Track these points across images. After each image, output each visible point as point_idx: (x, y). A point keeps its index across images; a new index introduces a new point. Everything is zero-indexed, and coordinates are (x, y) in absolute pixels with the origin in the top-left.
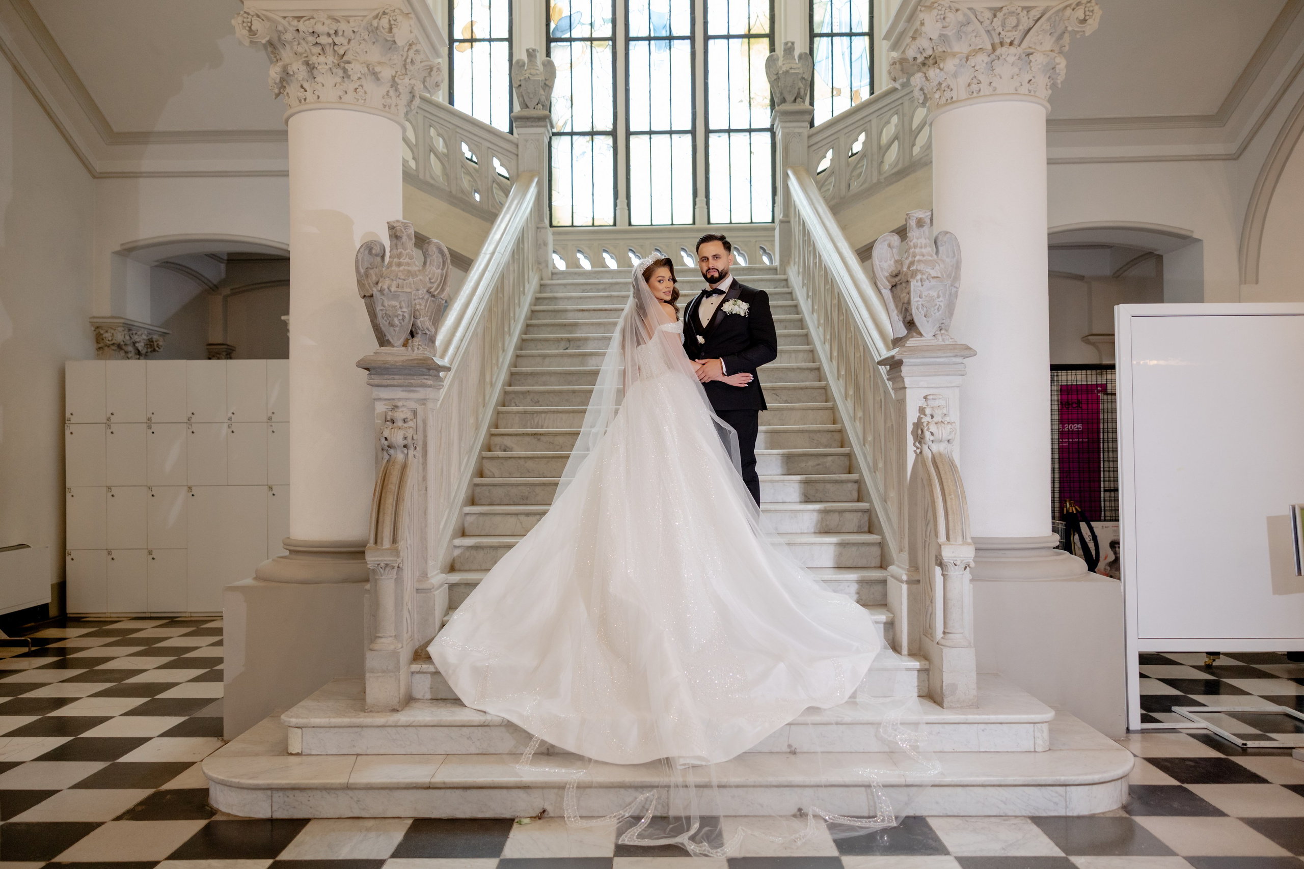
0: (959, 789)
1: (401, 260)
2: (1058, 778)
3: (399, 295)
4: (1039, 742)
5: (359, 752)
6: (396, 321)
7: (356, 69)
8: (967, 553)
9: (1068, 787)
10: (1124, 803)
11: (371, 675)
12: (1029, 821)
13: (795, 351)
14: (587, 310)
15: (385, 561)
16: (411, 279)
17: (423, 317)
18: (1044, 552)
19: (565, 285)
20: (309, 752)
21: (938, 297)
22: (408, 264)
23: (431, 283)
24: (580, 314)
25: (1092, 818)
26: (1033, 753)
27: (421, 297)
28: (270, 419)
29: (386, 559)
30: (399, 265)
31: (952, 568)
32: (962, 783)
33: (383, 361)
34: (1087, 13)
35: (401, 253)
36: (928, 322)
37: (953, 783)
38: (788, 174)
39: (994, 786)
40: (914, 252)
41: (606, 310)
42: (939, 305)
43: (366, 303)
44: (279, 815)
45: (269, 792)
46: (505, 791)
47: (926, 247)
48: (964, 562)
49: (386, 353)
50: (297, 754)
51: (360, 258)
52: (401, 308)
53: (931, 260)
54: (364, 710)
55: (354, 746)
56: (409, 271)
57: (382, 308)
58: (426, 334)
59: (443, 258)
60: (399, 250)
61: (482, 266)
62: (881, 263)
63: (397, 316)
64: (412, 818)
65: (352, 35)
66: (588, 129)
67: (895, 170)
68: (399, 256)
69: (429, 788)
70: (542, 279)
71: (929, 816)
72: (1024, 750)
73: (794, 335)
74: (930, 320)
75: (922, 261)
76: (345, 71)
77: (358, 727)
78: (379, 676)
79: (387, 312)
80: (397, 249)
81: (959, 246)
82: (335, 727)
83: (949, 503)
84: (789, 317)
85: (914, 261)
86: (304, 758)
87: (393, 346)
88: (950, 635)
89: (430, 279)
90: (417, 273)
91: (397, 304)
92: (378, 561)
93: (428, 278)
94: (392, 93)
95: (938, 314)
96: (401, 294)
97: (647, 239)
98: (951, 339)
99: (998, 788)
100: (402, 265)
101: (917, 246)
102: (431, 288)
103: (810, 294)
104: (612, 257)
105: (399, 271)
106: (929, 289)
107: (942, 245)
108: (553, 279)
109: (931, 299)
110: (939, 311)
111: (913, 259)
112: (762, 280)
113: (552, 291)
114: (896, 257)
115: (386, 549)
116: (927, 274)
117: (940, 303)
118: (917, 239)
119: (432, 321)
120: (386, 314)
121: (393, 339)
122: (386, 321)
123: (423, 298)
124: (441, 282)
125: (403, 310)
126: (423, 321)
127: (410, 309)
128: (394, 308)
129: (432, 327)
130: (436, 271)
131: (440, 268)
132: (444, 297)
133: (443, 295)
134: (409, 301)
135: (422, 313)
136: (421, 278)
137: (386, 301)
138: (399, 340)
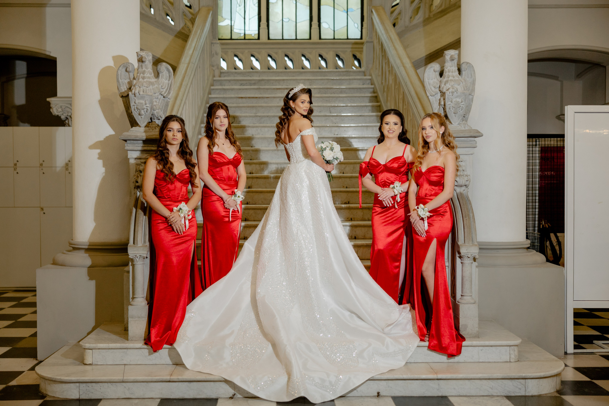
0: (467, 381)
1: (145, 75)
2: (521, 374)
3: (145, 97)
4: (513, 356)
5: (125, 362)
6: (142, 112)
8: (474, 251)
9: (526, 380)
10: (558, 389)
11: (132, 319)
12: (505, 398)
13: (375, 126)
14: (244, 98)
15: (140, 254)
16: (151, 87)
17: (158, 110)
18: (521, 251)
19: (229, 81)
20: (96, 363)
21: (462, 102)
23: (162, 89)
24: (240, 100)
25: (539, 396)
26: (509, 363)
27: (156, 97)
28: (41, 165)
29: (140, 252)
31: (466, 259)
32: (468, 378)
33: (135, 136)
35: (144, 71)
36: (455, 116)
37: (463, 378)
38: (372, 11)
39: (486, 379)
40: (448, 75)
41: (256, 98)
42: (462, 106)
43: (123, 101)
44: (83, 397)
45: (78, 384)
46: (212, 383)
47: (455, 72)
48: (473, 255)
49: (136, 131)
50: (90, 364)
51: (119, 73)
52: (146, 104)
53: (458, 80)
54: (128, 340)
55: (123, 360)
57: (134, 104)
58: (159, 119)
60: (144, 69)
61: (183, 72)
62: (429, 80)
63: (143, 109)
64: (160, 398)
67: (440, 9)
68: (144, 73)
69: (170, 381)
70: (214, 76)
71: (450, 396)
72: (504, 361)
73: (376, 116)
74: (457, 115)
75: (452, 80)
77: (125, 349)
78: (136, 320)
79: (138, 107)
80: (142, 68)
81: (474, 71)
82: (112, 349)
83: (465, 222)
85: (448, 80)
86: (94, 366)
87: (140, 127)
88: (464, 297)
89: (161, 86)
90: (155, 83)
91: (144, 102)
92: (135, 253)
93: (160, 86)
95: (461, 111)
96: (146, 96)
97: (280, 48)
98: (469, 126)
99: (488, 380)
100: (146, 78)
101: (450, 71)
102: (162, 92)
103: (386, 90)
104: (257, 60)
105: (144, 82)
106: (457, 97)
107: (465, 71)
108: (220, 77)
109: (458, 103)
110: (462, 110)
111: (448, 79)
112: (355, 79)
113: (221, 85)
114: (437, 77)
115: (140, 247)
116: (455, 88)
117: (463, 106)
118: (450, 67)
119: (163, 111)
120: (137, 108)
121: (140, 122)
122: (136, 112)
123: (158, 98)
124: (168, 88)
125: (147, 105)
126: (158, 112)
127: (151, 105)
128: (141, 104)
129: (163, 115)
130: (165, 81)
131: (168, 79)
132: (170, 97)
133: (169, 96)
134: (150, 100)
135: (157, 107)
136: (157, 86)
137: (137, 100)
138: (144, 123)
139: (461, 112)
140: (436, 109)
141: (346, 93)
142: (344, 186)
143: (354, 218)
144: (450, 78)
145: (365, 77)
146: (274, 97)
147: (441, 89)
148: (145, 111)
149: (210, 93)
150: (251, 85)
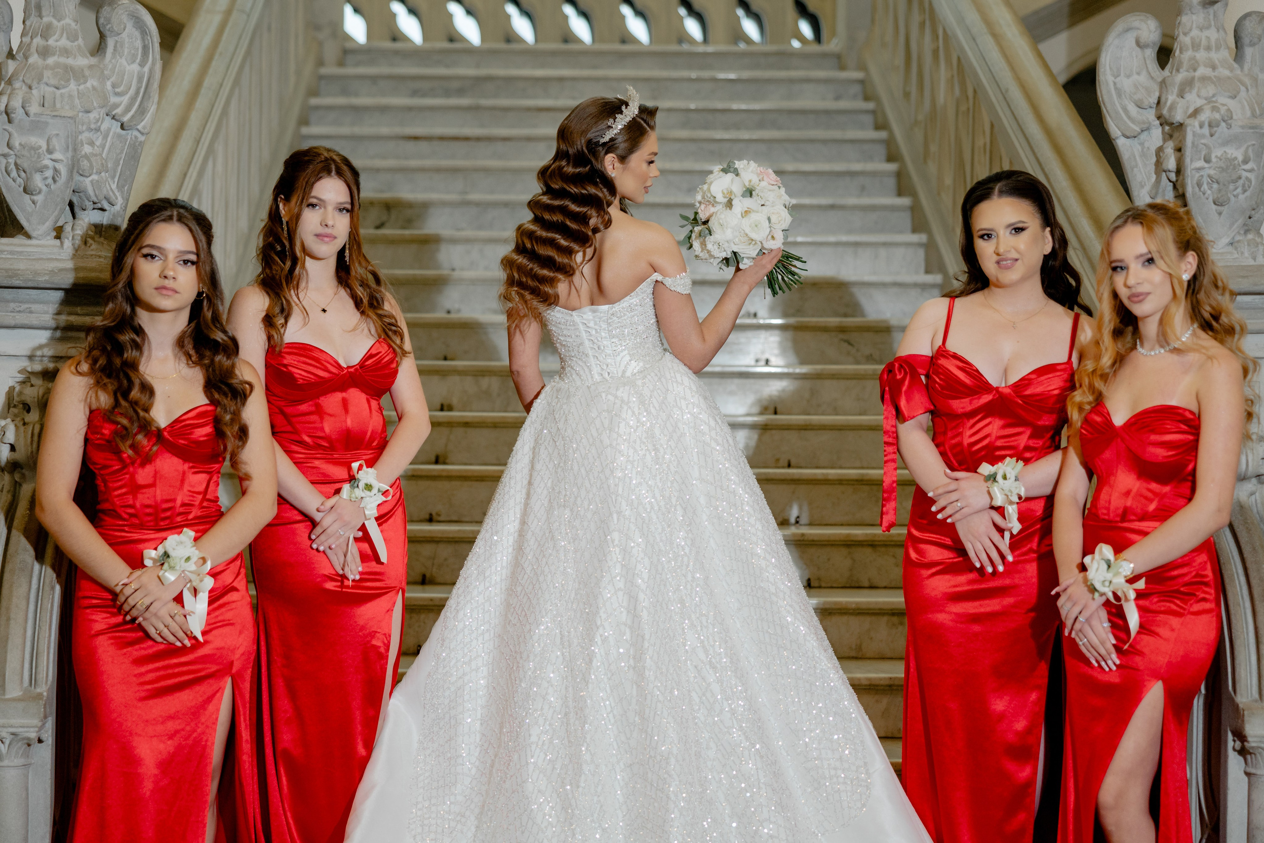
1: (51, 42)
3: (47, 123)
6: (38, 181)
13: (885, 244)
15: (11, 726)
16: (73, 86)
17: (98, 173)
19: (374, 79)
21: (1246, 161)
22: (66, 52)
23: (117, 94)
24: (411, 146)
27: (93, 126)
29: (13, 721)
30: (44, 52)
33: (7, 270)
35: (49, 26)
36: (1220, 214)
40: (1193, 58)
41: (467, 139)
42: (1247, 178)
47: (1218, 48)
49: (12, 253)
52: (50, 151)
53: (1229, 78)
56: (68, 69)
57: (7, 150)
58: (102, 209)
59: (143, 40)
60: (46, 19)
61: (207, 41)
62: (1120, 79)
63: (41, 170)
68: (46, 32)
70: (320, 63)
73: (885, 208)
74: (1225, 209)
75: (1210, 79)
79: (19, 162)
80: (41, 17)
84: (870, 166)
85: (1193, 78)
87: (29, 237)
89: (114, 86)
90: (87, 72)
91: (43, 143)
93: (108, 84)
95: (1241, 197)
96: (50, 121)
100: (54, 55)
101: (1199, 45)
102: (116, 106)
104: (469, 12)
105: (47, 67)
106: (1226, 143)
107: (1252, 44)
108: (341, 64)
109: (1230, 164)
110: (1245, 191)
111: (1192, 74)
112: (808, 80)
113: (345, 92)
114: (1150, 67)
115: (14, 700)
116: (1223, 110)
117: (1249, 175)
118: (1201, 29)
119: (116, 180)
120: (16, 164)
121: (28, 221)
122: (14, 180)
123: (98, 130)
124: (137, 93)
125: (54, 156)
126: (98, 181)
127: (70, 154)
128: (33, 152)
129: (118, 194)
130: (128, 68)
131: (138, 61)
132: (144, 128)
133: (143, 124)
134: (68, 137)
135: (94, 164)
136: (95, 84)
137: (15, 134)
138: (44, 224)
139: (1242, 200)
140: (1142, 187)
141: (779, 128)
142: (778, 460)
143: (819, 579)
144: (1202, 71)
145: (844, 75)
146: (529, 139)
147: (1165, 112)
148: (46, 178)
149: (304, 121)
150: (448, 93)
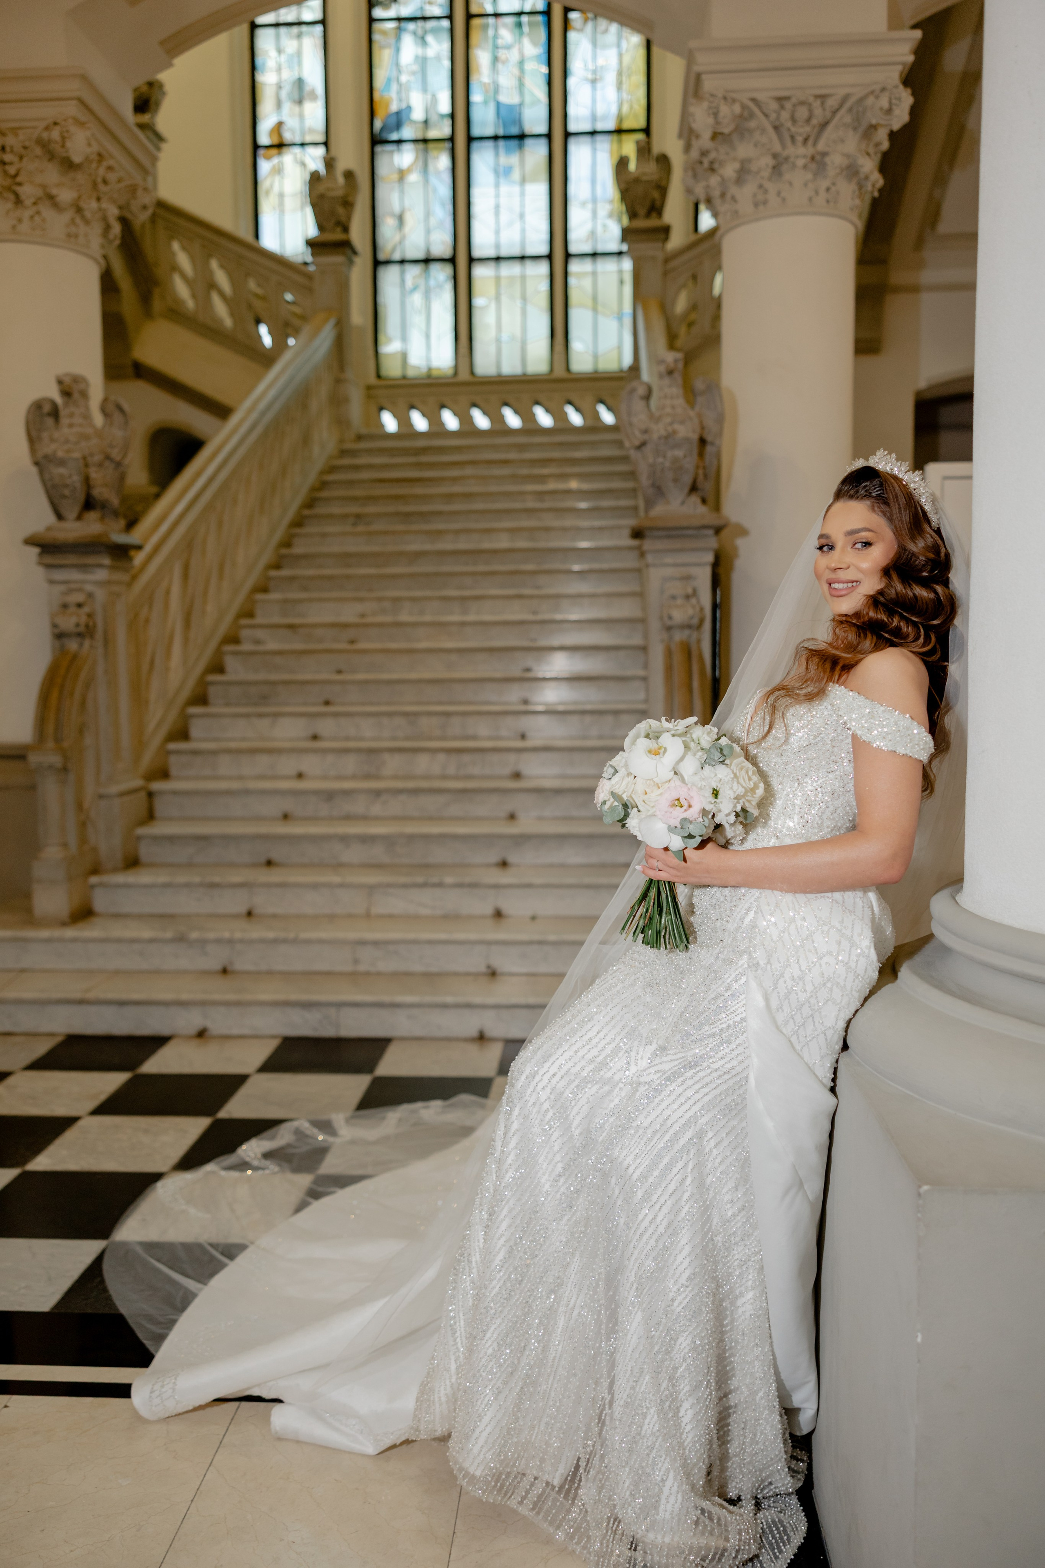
1: (73, 421)
3: (66, 462)
5: (24, 967)
6: (68, 492)
7: (27, 191)
11: (38, 886)
15: (49, 761)
16: (83, 443)
17: (102, 488)
21: (685, 457)
22: (81, 425)
23: (111, 447)
27: (97, 463)
29: (50, 759)
30: (71, 426)
33: (58, 537)
34: (894, 101)
35: (73, 412)
36: (675, 487)
40: (664, 404)
41: (411, 480)
42: (687, 467)
43: (38, 472)
46: (162, 1008)
47: (677, 398)
49: (60, 528)
51: (30, 419)
52: (70, 476)
54: (30, 924)
55: (18, 961)
56: (82, 434)
57: (49, 477)
59: (124, 418)
60: (71, 409)
62: (630, 417)
63: (69, 487)
64: (64, 1034)
65: (23, 152)
66: (421, 255)
68: (71, 415)
69: (84, 1003)
74: (678, 485)
76: (17, 195)
77: (25, 940)
78: (48, 888)
79: (55, 482)
80: (69, 408)
87: (68, 519)
89: (110, 443)
90: (92, 435)
91: (68, 473)
92: (41, 761)
93: (106, 442)
94: (78, 220)
95: (685, 477)
96: (69, 460)
97: (495, 392)
100: (74, 427)
101: (667, 397)
102: (111, 453)
105: (70, 433)
106: (673, 447)
107: (700, 395)
108: (354, 442)
109: (675, 460)
110: (686, 474)
113: (353, 457)
114: (646, 409)
115: (50, 748)
116: (671, 430)
118: (668, 387)
119: (114, 491)
120: (55, 484)
121: (66, 512)
122: (56, 492)
123: (102, 466)
124: (125, 446)
125: (73, 478)
127: (81, 477)
128: (62, 477)
129: (115, 499)
130: (117, 433)
134: (80, 469)
135: (99, 483)
136: (98, 442)
137: (52, 468)
139: (687, 480)
144: (667, 410)
147: (650, 434)
148: (71, 490)
150: (407, 456)
